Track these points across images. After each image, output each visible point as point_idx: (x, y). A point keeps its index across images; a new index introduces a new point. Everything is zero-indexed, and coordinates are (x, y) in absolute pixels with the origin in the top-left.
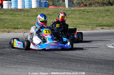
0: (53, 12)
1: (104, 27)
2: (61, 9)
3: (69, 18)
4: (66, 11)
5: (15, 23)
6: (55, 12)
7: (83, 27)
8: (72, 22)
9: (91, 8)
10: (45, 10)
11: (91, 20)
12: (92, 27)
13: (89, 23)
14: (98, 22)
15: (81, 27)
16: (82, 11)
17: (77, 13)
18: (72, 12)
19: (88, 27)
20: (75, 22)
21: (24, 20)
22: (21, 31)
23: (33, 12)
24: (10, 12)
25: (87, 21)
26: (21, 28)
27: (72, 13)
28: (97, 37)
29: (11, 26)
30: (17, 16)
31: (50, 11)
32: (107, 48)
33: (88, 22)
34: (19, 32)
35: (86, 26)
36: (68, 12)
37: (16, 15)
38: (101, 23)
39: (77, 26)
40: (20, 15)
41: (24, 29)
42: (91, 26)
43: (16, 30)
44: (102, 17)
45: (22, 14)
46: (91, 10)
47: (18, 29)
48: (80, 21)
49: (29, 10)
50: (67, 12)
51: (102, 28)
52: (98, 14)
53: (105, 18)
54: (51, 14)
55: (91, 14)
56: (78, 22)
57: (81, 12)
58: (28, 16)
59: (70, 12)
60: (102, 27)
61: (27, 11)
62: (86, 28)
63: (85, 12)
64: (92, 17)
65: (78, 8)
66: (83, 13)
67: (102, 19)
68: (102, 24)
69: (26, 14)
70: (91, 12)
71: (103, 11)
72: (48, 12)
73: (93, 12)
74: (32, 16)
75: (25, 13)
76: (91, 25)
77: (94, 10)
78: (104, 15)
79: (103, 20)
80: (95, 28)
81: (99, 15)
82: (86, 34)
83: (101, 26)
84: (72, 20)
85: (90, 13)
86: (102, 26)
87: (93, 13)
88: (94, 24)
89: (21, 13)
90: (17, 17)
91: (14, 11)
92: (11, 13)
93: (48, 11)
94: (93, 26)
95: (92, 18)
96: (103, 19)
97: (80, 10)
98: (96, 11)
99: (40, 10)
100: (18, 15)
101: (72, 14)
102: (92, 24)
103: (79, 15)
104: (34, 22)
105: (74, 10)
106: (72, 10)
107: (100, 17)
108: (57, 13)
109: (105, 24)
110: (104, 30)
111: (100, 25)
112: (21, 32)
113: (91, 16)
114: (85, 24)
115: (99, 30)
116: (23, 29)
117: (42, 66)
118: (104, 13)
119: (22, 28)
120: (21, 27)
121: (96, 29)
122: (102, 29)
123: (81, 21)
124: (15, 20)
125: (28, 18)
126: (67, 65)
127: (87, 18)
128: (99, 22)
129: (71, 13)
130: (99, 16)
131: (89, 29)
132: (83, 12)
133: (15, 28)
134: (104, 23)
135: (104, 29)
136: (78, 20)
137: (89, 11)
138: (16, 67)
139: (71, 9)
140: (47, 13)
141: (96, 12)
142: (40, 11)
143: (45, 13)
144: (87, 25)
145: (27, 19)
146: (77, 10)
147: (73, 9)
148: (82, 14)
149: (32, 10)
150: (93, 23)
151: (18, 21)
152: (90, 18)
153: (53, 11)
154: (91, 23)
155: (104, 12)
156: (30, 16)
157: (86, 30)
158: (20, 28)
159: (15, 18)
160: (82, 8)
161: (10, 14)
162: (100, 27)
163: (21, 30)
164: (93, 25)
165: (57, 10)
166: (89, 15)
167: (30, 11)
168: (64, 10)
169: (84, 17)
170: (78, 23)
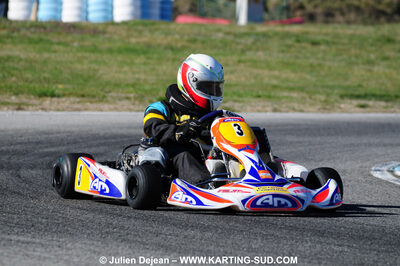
0: (186, 37)
1: (371, 103)
2: (219, 30)
3: (244, 62)
4: (236, 35)
5: (46, 75)
6: (194, 41)
7: (292, 98)
8: (255, 78)
9: (329, 29)
10: (156, 30)
11: (323, 73)
12: (325, 101)
13: (315, 86)
14: (348, 83)
15: (287, 97)
16: (293, 39)
17: (275, 44)
18: (257, 40)
19: (310, 98)
20: (266, 80)
21: (78, 66)
22: (67, 104)
23: (116, 37)
24: (28, 34)
25: (308, 77)
26: (64, 95)
27: (259, 44)
28: (340, 138)
29: (32, 85)
30: (56, 47)
31: (177, 37)
32: (369, 179)
33: (314, 79)
34: (58, 110)
35: (305, 95)
36: (243, 41)
37: (52, 43)
38: (360, 86)
39: (273, 94)
40: (66, 44)
41: (78, 100)
42: (323, 98)
43: (47, 101)
44: (363, 64)
45: (73, 42)
46: (326, 34)
47: (53, 95)
48: (284, 76)
49: (101, 28)
50: (238, 40)
51: (363, 106)
52: (353, 51)
53: (376, 69)
54: (179, 45)
55: (324, 51)
56: (277, 78)
57: (290, 42)
58: (95, 49)
59: (250, 40)
60: (363, 102)
61: (95, 31)
62: (304, 103)
63: (303, 44)
64: (328, 63)
65: (279, 29)
66: (297, 45)
67: (363, 73)
68: (361, 91)
69: (89, 41)
70: (327, 43)
71: (370, 41)
72: (169, 39)
73: (334, 43)
74: (110, 51)
75: (83, 39)
76: (321, 90)
77: (337, 36)
78: (372, 56)
79: (368, 74)
80: (336, 104)
81: (357, 57)
82: (299, 125)
83: (358, 97)
84: (256, 71)
85: (323, 47)
86: (361, 96)
87: (334, 47)
88: (332, 88)
89: (69, 38)
90: (55, 52)
91: (45, 28)
92: (35, 37)
93: (167, 34)
94: (328, 95)
95: (330, 68)
96: (370, 71)
97: (287, 35)
98: (346, 41)
99: (140, 28)
100: (59, 43)
101: (257, 50)
102: (328, 87)
103: (281, 55)
104: (116, 72)
105: (265, 35)
106: (257, 34)
107: (357, 64)
108: (203, 42)
109: (374, 92)
110: (369, 112)
111: (357, 93)
112: (63, 110)
113: (324, 59)
114: (301, 89)
115: (349, 113)
116: (72, 99)
117: (124, 240)
118: (373, 48)
119: (70, 94)
120: (67, 92)
121: (340, 108)
122: (362, 109)
123: (288, 74)
124: (45, 62)
125: (93, 56)
126: (214, 239)
127: (311, 65)
128: (353, 81)
129: (254, 43)
130: (353, 59)
131: (312, 105)
132: (298, 41)
133: (43, 95)
134: (372, 86)
135: (368, 109)
136: (276, 73)
137: (319, 38)
138: (29, 239)
139: (252, 28)
140: (165, 42)
141: (344, 44)
142: (140, 32)
143: (159, 41)
144: (308, 92)
145: (91, 62)
146: (276, 34)
147: (260, 28)
148: (293, 49)
149: (110, 29)
150: (331, 83)
151: (56, 69)
152: (320, 65)
153: (188, 35)
154: (323, 87)
155: (372, 45)
156: (100, 52)
157: (302, 111)
158: (60, 92)
159: (46, 55)
160: (296, 29)
161: (31, 41)
162: (356, 102)
163: (65, 102)
164: (329, 91)
165: (203, 31)
166: (320, 55)
167: (104, 32)
168: (228, 33)
169: (299, 61)
170: (275, 82)
